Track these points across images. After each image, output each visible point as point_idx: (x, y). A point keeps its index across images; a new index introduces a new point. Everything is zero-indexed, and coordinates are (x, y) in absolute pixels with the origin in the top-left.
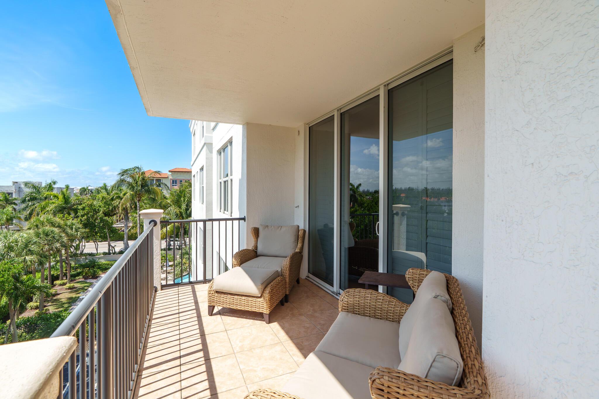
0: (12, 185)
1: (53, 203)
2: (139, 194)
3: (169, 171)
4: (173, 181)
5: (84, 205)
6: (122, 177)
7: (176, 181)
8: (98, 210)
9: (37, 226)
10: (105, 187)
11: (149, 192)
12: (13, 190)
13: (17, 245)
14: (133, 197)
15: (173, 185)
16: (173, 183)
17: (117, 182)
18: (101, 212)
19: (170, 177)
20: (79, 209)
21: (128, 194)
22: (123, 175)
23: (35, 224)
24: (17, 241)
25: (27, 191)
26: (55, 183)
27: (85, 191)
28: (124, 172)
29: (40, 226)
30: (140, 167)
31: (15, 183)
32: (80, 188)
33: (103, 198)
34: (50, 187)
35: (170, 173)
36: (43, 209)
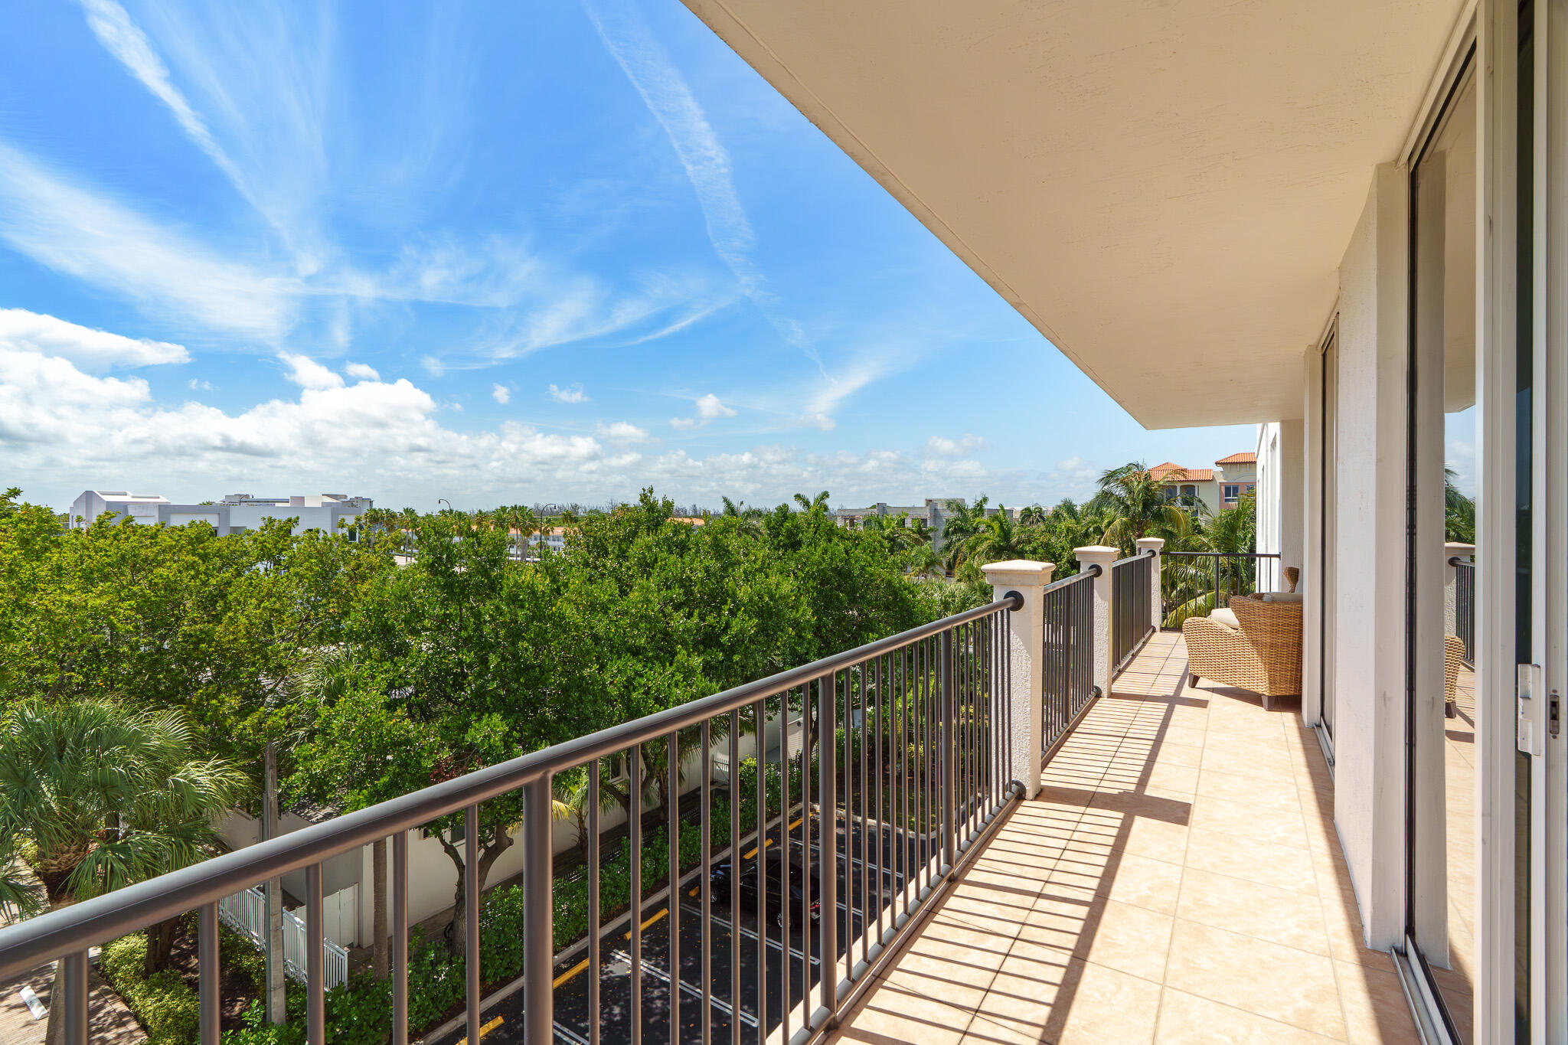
0: (924, 505)
1: (987, 539)
2: (1140, 523)
3: (1217, 463)
4: (1228, 489)
5: (1035, 545)
6: (1106, 487)
7: (1236, 489)
8: (1060, 555)
9: (969, 576)
10: (1069, 508)
11: (1159, 517)
12: (927, 514)
13: (954, 601)
14: (1126, 527)
15: (1227, 500)
16: (1228, 494)
17: (1098, 497)
18: (1064, 560)
19: (1220, 479)
20: (1026, 552)
21: (1117, 522)
22: (1106, 484)
23: (966, 573)
24: (953, 596)
25: (952, 515)
26: (985, 500)
27: (1030, 516)
28: (1110, 477)
29: (973, 577)
30: (1141, 464)
31: (929, 502)
32: (1021, 508)
33: (1069, 530)
34: (979, 509)
35: (1221, 469)
36: (973, 548)
